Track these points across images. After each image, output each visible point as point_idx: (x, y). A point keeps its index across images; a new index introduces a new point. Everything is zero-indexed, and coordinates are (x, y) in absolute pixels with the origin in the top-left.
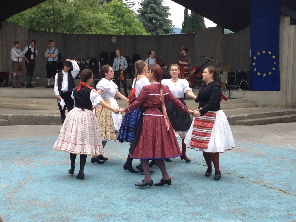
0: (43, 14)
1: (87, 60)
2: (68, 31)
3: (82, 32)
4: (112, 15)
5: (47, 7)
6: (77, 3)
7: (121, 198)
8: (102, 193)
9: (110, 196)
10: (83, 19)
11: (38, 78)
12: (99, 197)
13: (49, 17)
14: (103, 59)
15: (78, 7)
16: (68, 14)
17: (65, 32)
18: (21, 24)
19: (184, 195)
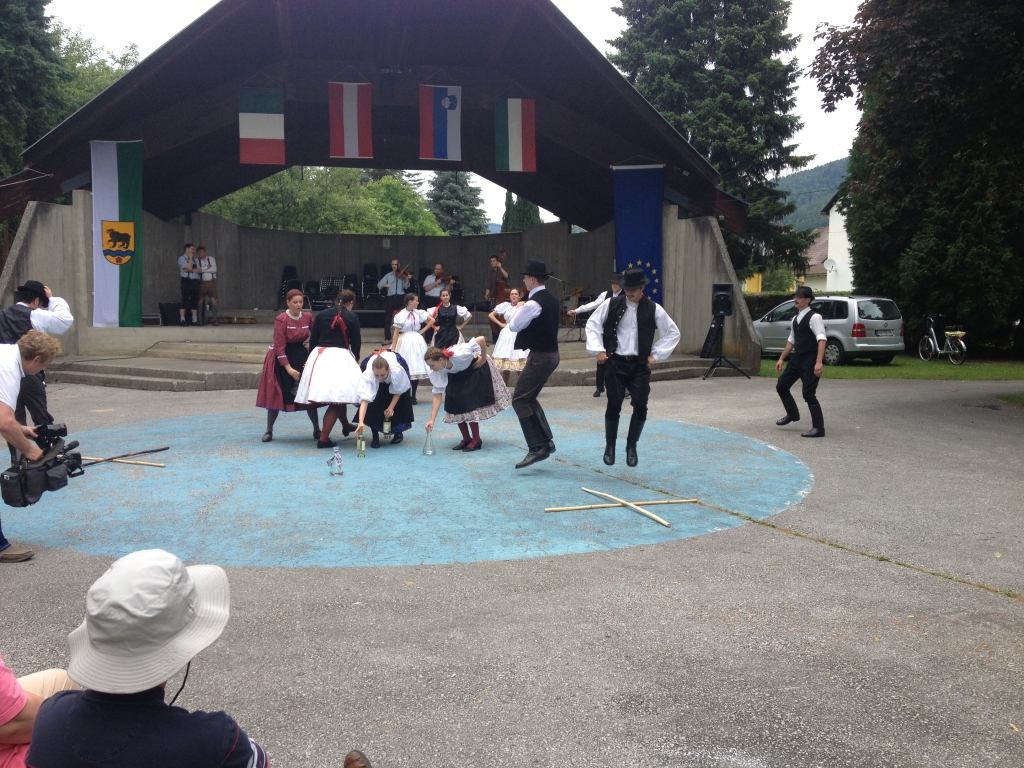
1: (341, 278)
9: (378, 505)
11: (256, 309)
12: (360, 508)
14: (368, 276)
18: (226, 217)
19: (503, 502)
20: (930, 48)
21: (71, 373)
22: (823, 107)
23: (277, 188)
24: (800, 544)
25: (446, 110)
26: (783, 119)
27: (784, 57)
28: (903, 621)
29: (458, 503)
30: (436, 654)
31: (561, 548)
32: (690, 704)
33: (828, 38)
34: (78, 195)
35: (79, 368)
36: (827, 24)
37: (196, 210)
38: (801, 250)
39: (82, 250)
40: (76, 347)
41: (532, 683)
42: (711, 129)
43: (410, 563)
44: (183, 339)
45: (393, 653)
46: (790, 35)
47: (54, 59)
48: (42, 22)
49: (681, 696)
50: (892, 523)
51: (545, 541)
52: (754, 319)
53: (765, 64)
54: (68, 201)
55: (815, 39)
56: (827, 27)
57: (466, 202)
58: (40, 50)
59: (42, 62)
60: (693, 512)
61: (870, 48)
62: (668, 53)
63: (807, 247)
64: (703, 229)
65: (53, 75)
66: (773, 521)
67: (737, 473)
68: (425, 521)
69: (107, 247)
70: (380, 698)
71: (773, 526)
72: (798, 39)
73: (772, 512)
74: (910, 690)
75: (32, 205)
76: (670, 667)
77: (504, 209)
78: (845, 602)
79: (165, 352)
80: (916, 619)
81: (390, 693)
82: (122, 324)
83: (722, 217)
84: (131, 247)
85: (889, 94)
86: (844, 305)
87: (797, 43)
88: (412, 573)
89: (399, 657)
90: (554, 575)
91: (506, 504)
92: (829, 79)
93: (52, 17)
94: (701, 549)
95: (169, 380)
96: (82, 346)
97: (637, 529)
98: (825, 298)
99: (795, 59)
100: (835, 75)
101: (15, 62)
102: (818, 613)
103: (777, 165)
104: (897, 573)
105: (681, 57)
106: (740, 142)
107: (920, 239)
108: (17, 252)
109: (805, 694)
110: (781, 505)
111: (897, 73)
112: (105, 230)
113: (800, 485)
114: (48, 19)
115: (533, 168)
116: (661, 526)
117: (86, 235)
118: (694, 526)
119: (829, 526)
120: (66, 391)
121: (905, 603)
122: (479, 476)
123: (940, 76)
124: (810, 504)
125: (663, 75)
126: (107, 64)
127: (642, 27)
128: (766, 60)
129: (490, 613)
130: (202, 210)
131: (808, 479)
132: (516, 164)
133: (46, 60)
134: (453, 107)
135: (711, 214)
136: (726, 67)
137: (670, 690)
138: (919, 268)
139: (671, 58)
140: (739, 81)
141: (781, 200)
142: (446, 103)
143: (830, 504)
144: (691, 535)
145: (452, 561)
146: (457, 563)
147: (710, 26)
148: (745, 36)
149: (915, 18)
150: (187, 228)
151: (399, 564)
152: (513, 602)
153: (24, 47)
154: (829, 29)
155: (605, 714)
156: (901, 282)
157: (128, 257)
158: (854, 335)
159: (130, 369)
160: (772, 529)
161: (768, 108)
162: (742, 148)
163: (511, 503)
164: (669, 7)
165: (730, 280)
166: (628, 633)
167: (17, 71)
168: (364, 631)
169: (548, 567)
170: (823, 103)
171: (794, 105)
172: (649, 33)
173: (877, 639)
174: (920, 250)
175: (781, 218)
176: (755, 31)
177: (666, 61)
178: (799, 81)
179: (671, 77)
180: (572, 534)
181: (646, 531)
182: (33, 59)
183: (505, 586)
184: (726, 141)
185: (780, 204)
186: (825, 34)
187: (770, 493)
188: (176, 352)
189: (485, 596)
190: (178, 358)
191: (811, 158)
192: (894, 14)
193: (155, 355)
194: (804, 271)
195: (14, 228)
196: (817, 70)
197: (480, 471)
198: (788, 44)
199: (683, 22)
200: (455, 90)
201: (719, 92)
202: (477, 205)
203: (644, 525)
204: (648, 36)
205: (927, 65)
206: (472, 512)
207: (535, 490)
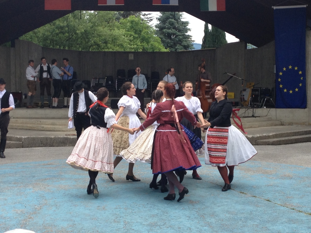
0: (57, 31)
1: (104, 78)
2: (83, 49)
3: (98, 49)
4: (128, 31)
5: (62, 25)
6: (92, 19)
7: (141, 224)
8: (121, 218)
9: (129, 221)
10: (99, 36)
12: (118, 222)
13: (63, 34)
14: (120, 77)
15: (94, 23)
16: (83, 30)
17: (80, 50)
18: (35, 42)
19: (208, 220)
23: (65, 24)
91: (210, 221)
206: (188, 225)
207: (228, 212)
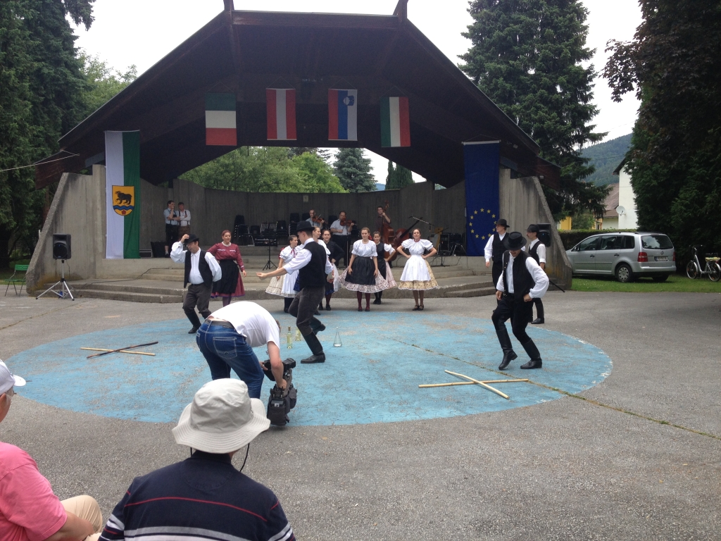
14: (293, 221)
18: (196, 182)
19: (389, 381)
20: (688, 56)
21: (91, 291)
22: (612, 98)
23: (231, 162)
24: (603, 412)
25: (346, 106)
26: (585, 107)
27: (584, 64)
28: (680, 468)
29: (358, 381)
30: (344, 489)
31: (431, 414)
32: (526, 528)
33: (615, 50)
34: (96, 168)
35: (96, 287)
36: (614, 40)
37: (176, 178)
38: (600, 200)
39: (99, 206)
40: (94, 273)
41: (413, 511)
42: (533, 115)
43: (325, 424)
44: (167, 267)
45: (314, 488)
46: (588, 49)
47: (80, 76)
48: (73, 52)
49: (519, 522)
50: (670, 396)
51: (419, 409)
52: (567, 249)
53: (570, 70)
54: (90, 172)
55: (606, 51)
56: (614, 43)
57: (361, 169)
58: (71, 70)
59: (72, 78)
60: (525, 389)
61: (645, 56)
62: (502, 63)
63: (604, 197)
64: (529, 185)
65: (79, 87)
66: (583, 395)
67: (557, 360)
68: (335, 394)
69: (116, 204)
70: (305, 520)
71: (584, 399)
72: (594, 51)
73: (582, 388)
74: (686, 518)
75: (65, 175)
76: (511, 501)
77: (387, 174)
78: (637, 454)
79: (155, 275)
80: (689, 467)
81: (312, 517)
82: (126, 257)
83: (542, 177)
84: (132, 204)
85: (660, 88)
86: (632, 239)
87: (593, 54)
88: (326, 431)
89: (318, 491)
90: (426, 433)
91: (391, 382)
92: (617, 79)
93: (79, 48)
94: (532, 415)
95: (158, 295)
96: (99, 273)
97: (485, 400)
98: (618, 234)
99: (592, 65)
100: (620, 76)
101: (54, 79)
102: (618, 462)
103: (581, 140)
104: (674, 433)
105: (511, 66)
106: (553, 124)
107: (686, 191)
108: (55, 208)
109: (609, 521)
110: (589, 383)
111: (666, 74)
112: (114, 192)
113: (603, 369)
114: (76, 50)
115: (408, 144)
116: (502, 398)
117: (101, 196)
118: (526, 399)
119: (624, 399)
120: (88, 303)
121: (680, 455)
122: (372, 362)
123: (696, 76)
124: (610, 383)
125: (498, 78)
126: (116, 79)
127: (483, 46)
128: (571, 67)
129: (381, 460)
130: (180, 178)
131: (609, 364)
132: (396, 142)
133: (75, 77)
134: (351, 104)
135: (534, 175)
136: (543, 72)
137: (511, 517)
138: (685, 212)
139: (503, 67)
140: (552, 81)
141: (584, 165)
142: (347, 101)
143: (625, 382)
144: (524, 405)
145: (354, 423)
146: (357, 424)
147: (531, 44)
148: (556, 51)
149: (677, 35)
150: (170, 190)
151: (317, 425)
152: (398, 453)
153: (60, 69)
154: (616, 44)
155: (465, 534)
156: (672, 222)
157: (130, 210)
158: (639, 260)
159: (131, 288)
160: (583, 401)
161: (573, 100)
162: (555, 128)
163: (395, 381)
164: (502, 31)
165: (548, 222)
166: (480, 475)
167: (56, 85)
168: (293, 472)
169: (422, 428)
170: (612, 95)
171: (592, 97)
172: (488, 50)
173: (661, 481)
174: (686, 199)
175: (584, 177)
176: (563, 46)
177: (500, 68)
178: (595, 80)
179: (504, 79)
180: (438, 404)
181: (491, 401)
182: (66, 76)
183: (392, 441)
184: (543, 123)
185: (584, 167)
186: (613, 47)
187: (581, 374)
188: (162, 276)
189: (378, 448)
190: (164, 280)
191: (605, 134)
192: (662, 33)
193: (148, 278)
194: (602, 214)
195: (53, 191)
196: (608, 73)
197: (373, 358)
198: (587, 55)
199: (512, 42)
200: (353, 92)
201: (539, 89)
202: (368, 171)
203: (490, 398)
204: (487, 52)
205: (687, 68)
206: (368, 387)
207: (412, 372)
